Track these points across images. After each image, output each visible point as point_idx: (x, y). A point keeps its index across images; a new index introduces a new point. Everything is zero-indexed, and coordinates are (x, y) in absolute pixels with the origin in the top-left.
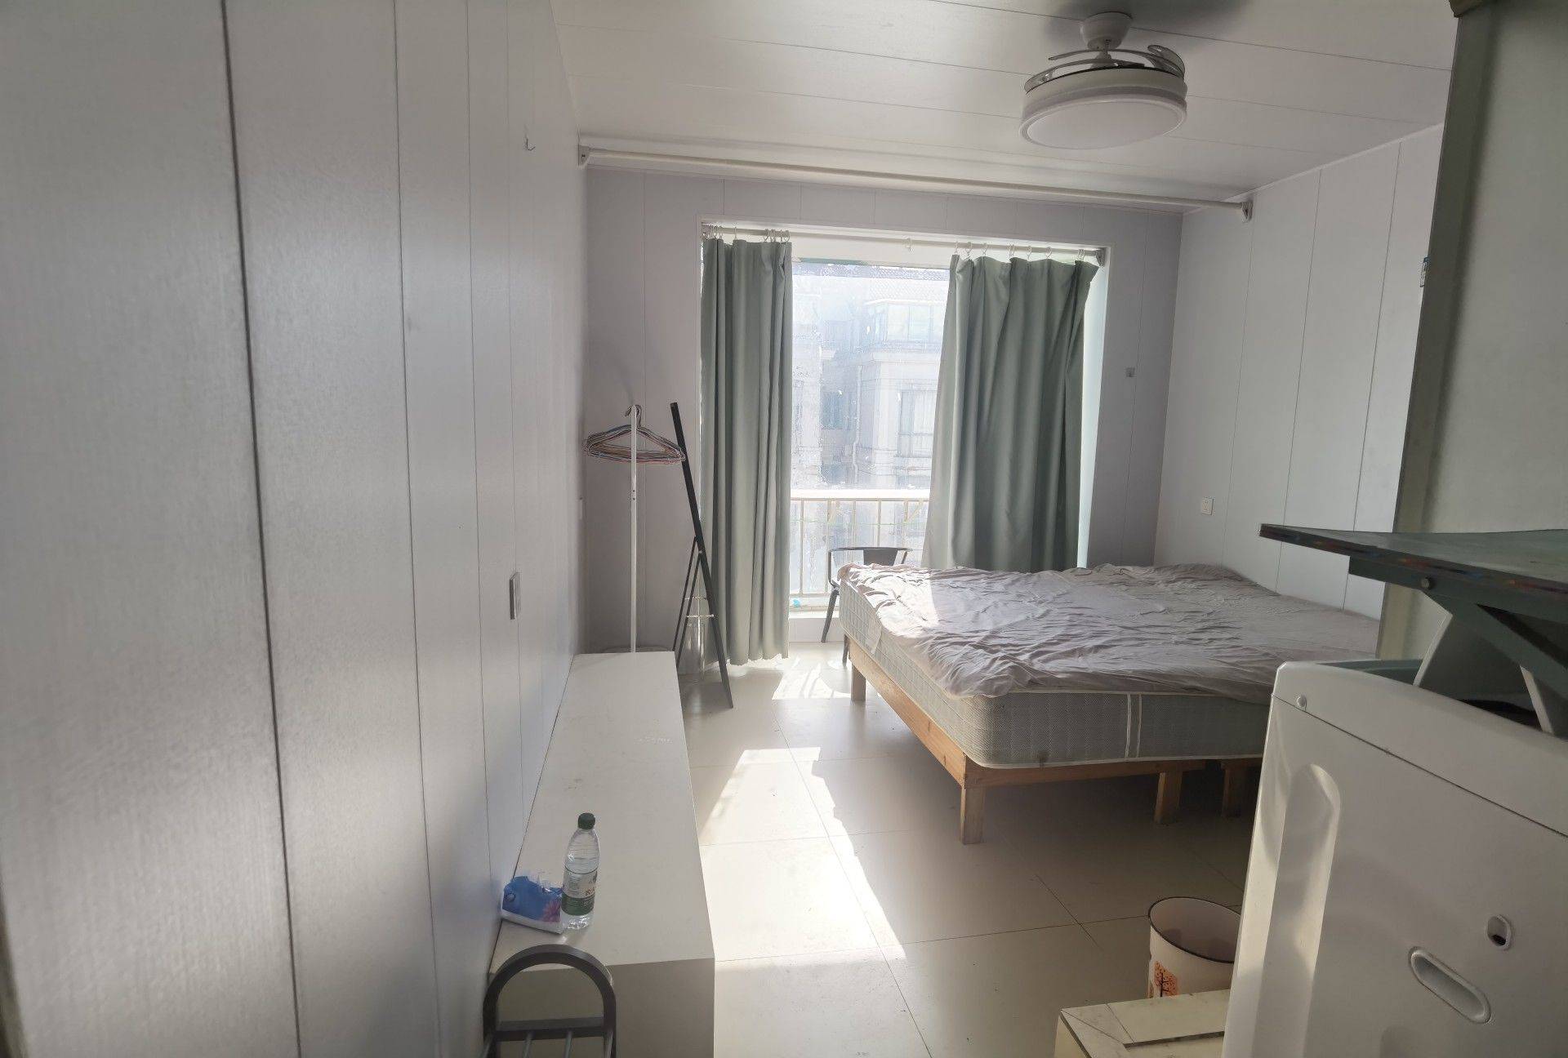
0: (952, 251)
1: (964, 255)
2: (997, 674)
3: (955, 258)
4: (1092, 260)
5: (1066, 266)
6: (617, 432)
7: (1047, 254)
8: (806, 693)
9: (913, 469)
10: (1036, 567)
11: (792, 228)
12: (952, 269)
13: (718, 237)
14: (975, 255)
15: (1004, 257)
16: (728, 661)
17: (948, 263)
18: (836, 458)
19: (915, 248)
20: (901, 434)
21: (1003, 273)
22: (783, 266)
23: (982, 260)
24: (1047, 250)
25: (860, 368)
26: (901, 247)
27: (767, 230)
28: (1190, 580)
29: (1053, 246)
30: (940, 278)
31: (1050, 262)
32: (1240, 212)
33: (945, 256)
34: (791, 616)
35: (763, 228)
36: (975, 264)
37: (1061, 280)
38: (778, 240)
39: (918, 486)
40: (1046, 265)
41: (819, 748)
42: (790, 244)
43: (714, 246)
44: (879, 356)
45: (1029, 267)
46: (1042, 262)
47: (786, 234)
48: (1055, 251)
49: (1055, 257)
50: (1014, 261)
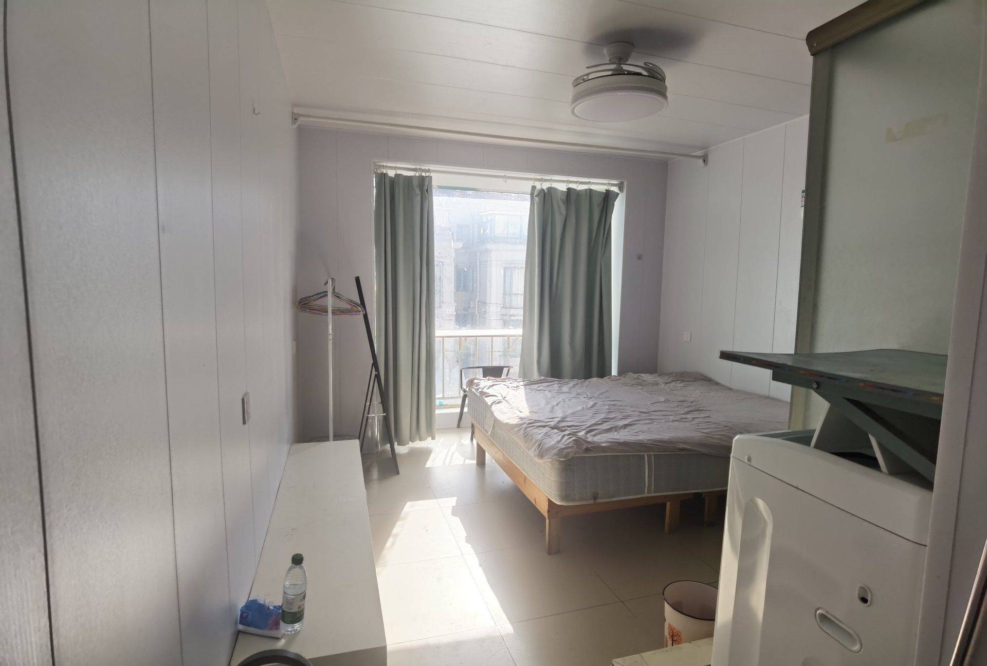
0: (531, 183)
1: (539, 186)
2: (565, 445)
3: (534, 188)
4: (615, 189)
5: (600, 193)
6: (320, 296)
7: (589, 186)
8: (447, 462)
9: (513, 315)
10: (587, 376)
11: (432, 167)
12: (532, 195)
13: (385, 172)
14: (545, 186)
15: (562, 187)
16: (396, 443)
17: (529, 190)
18: (464, 309)
19: (509, 181)
20: (505, 294)
21: (562, 197)
22: (427, 191)
23: (550, 189)
24: (589, 183)
25: (479, 254)
26: (501, 180)
27: (416, 168)
28: (679, 382)
29: (592, 180)
30: (525, 200)
31: (591, 190)
32: (701, 161)
33: (527, 186)
34: (437, 412)
35: (413, 167)
36: (546, 191)
37: (597, 201)
38: (424, 174)
39: (515, 327)
40: (588, 192)
41: (455, 498)
42: (431, 177)
43: (382, 177)
44: (489, 246)
45: (578, 193)
46: (586, 190)
47: (429, 171)
48: (593, 183)
49: (594, 187)
50: (569, 189)
